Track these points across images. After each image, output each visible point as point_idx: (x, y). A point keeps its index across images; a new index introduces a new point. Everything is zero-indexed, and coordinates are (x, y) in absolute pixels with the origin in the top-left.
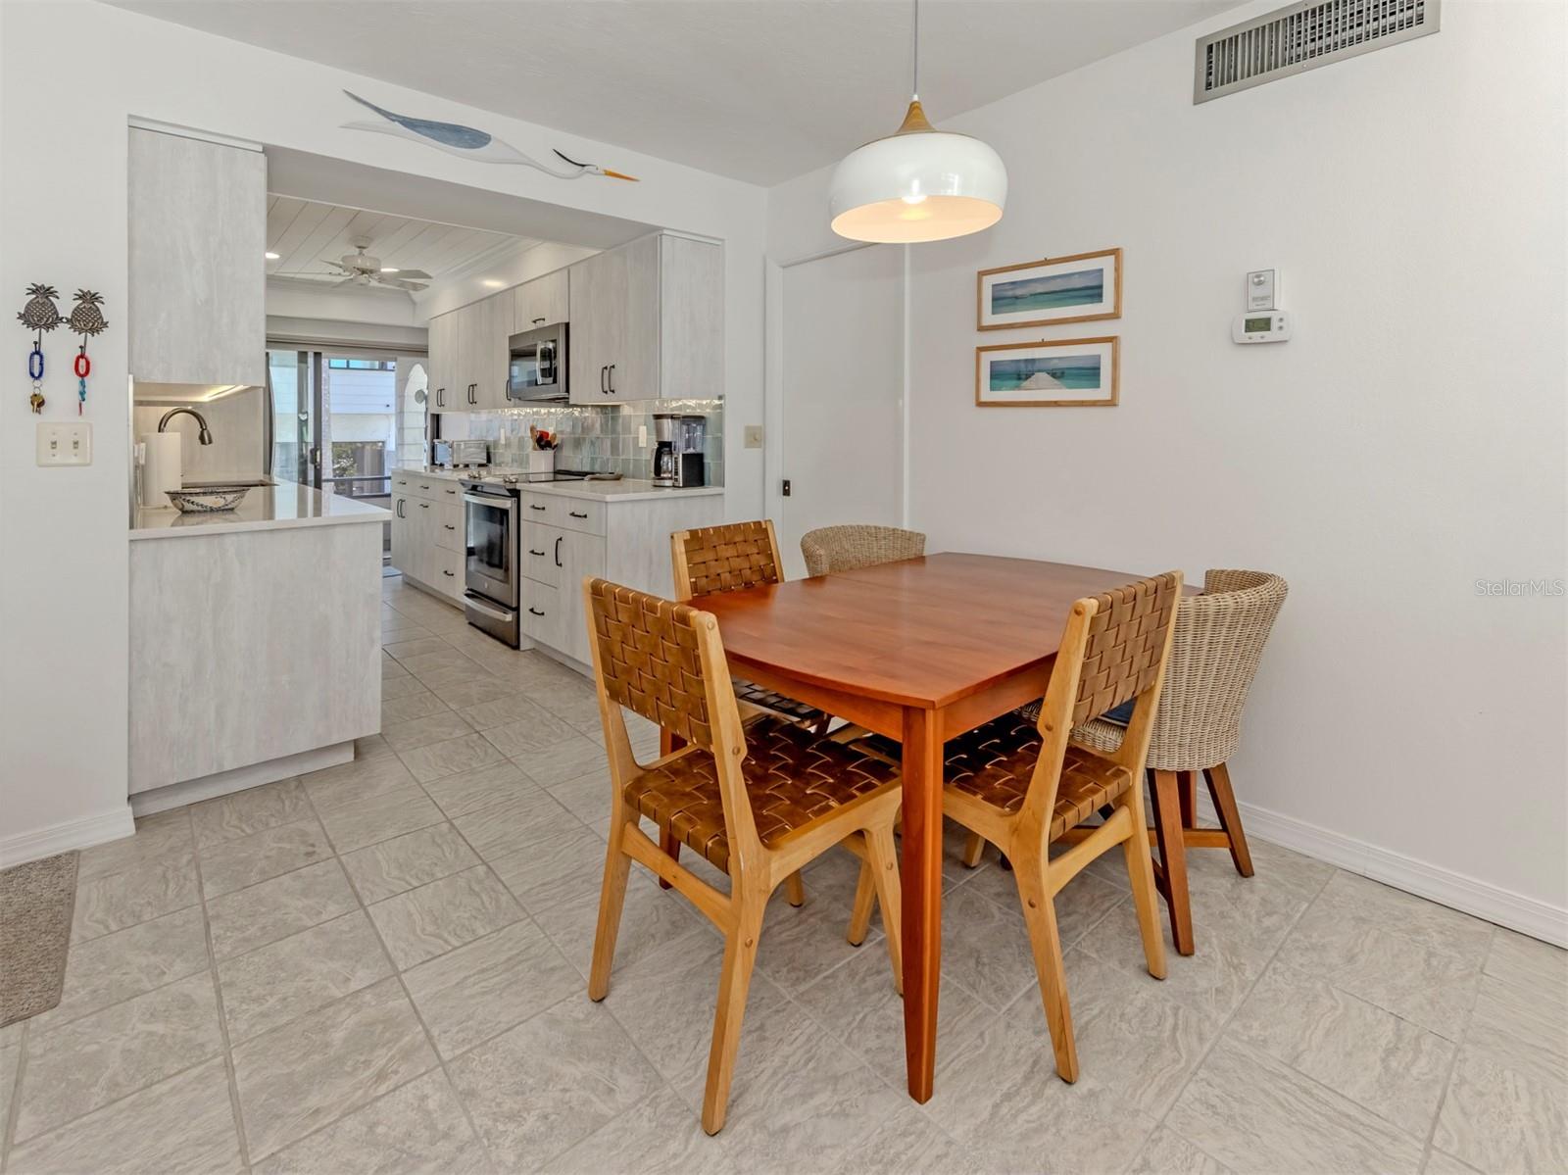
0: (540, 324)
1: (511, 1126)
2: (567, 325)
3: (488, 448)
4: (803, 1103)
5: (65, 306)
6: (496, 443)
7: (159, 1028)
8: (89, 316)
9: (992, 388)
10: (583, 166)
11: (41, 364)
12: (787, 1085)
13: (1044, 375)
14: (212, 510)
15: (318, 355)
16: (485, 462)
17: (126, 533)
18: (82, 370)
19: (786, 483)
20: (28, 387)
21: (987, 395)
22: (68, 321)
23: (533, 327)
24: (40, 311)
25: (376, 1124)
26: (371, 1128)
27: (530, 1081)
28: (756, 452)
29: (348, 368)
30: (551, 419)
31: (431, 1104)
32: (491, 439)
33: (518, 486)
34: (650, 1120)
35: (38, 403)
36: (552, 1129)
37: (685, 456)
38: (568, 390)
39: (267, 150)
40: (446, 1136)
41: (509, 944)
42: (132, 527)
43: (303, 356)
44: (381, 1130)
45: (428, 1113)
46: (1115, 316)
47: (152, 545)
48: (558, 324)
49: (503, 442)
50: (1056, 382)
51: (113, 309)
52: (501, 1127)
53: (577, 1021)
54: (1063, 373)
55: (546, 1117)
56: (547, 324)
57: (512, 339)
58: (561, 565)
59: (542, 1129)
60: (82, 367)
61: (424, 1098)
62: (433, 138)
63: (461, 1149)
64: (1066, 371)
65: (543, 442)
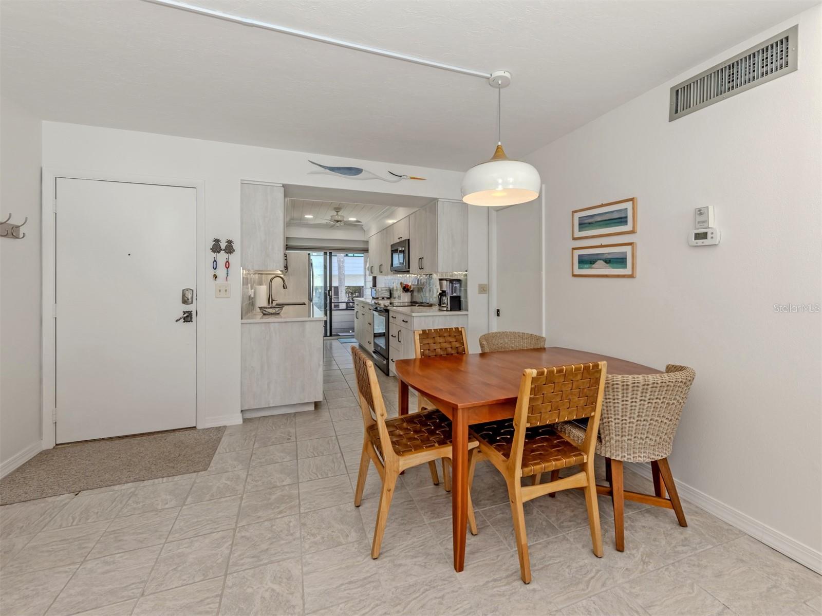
0: (401, 240)
1: (312, 538)
2: (409, 240)
3: (390, 291)
4: (412, 559)
5: (223, 245)
6: (393, 288)
7: (228, 483)
8: (230, 249)
9: (579, 268)
10: (401, 176)
11: (216, 264)
12: (409, 551)
13: (602, 262)
14: (271, 314)
15: (331, 253)
16: (389, 297)
17: (240, 321)
18: (227, 267)
19: (498, 311)
20: (212, 272)
21: (577, 271)
22: (224, 250)
23: (398, 241)
24: (216, 248)
25: (274, 525)
26: (272, 526)
27: (324, 526)
28: (485, 296)
29: (354, 256)
30: (409, 279)
31: (291, 524)
32: (391, 287)
33: (388, 308)
34: (356, 548)
35: (215, 277)
36: (324, 542)
37: (450, 297)
38: (409, 268)
39: (284, 186)
40: (292, 535)
41: (337, 481)
42: (242, 319)
43: (325, 253)
44: (274, 527)
45: (289, 526)
46: (633, 232)
47: (248, 325)
48: (405, 240)
49: (395, 288)
50: (608, 265)
51: (236, 246)
52: (309, 537)
53: (347, 511)
54: (610, 261)
55: (323, 538)
56: (403, 239)
57: (392, 246)
58: (400, 342)
59: (321, 541)
60: (227, 265)
61: (290, 522)
62: (341, 173)
63: (294, 540)
64: (612, 260)
65: (406, 289)
